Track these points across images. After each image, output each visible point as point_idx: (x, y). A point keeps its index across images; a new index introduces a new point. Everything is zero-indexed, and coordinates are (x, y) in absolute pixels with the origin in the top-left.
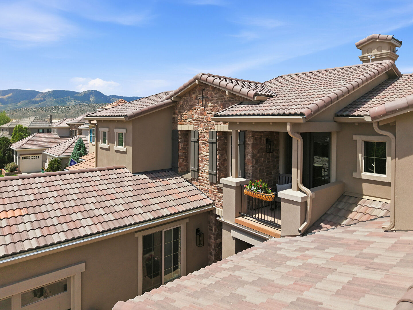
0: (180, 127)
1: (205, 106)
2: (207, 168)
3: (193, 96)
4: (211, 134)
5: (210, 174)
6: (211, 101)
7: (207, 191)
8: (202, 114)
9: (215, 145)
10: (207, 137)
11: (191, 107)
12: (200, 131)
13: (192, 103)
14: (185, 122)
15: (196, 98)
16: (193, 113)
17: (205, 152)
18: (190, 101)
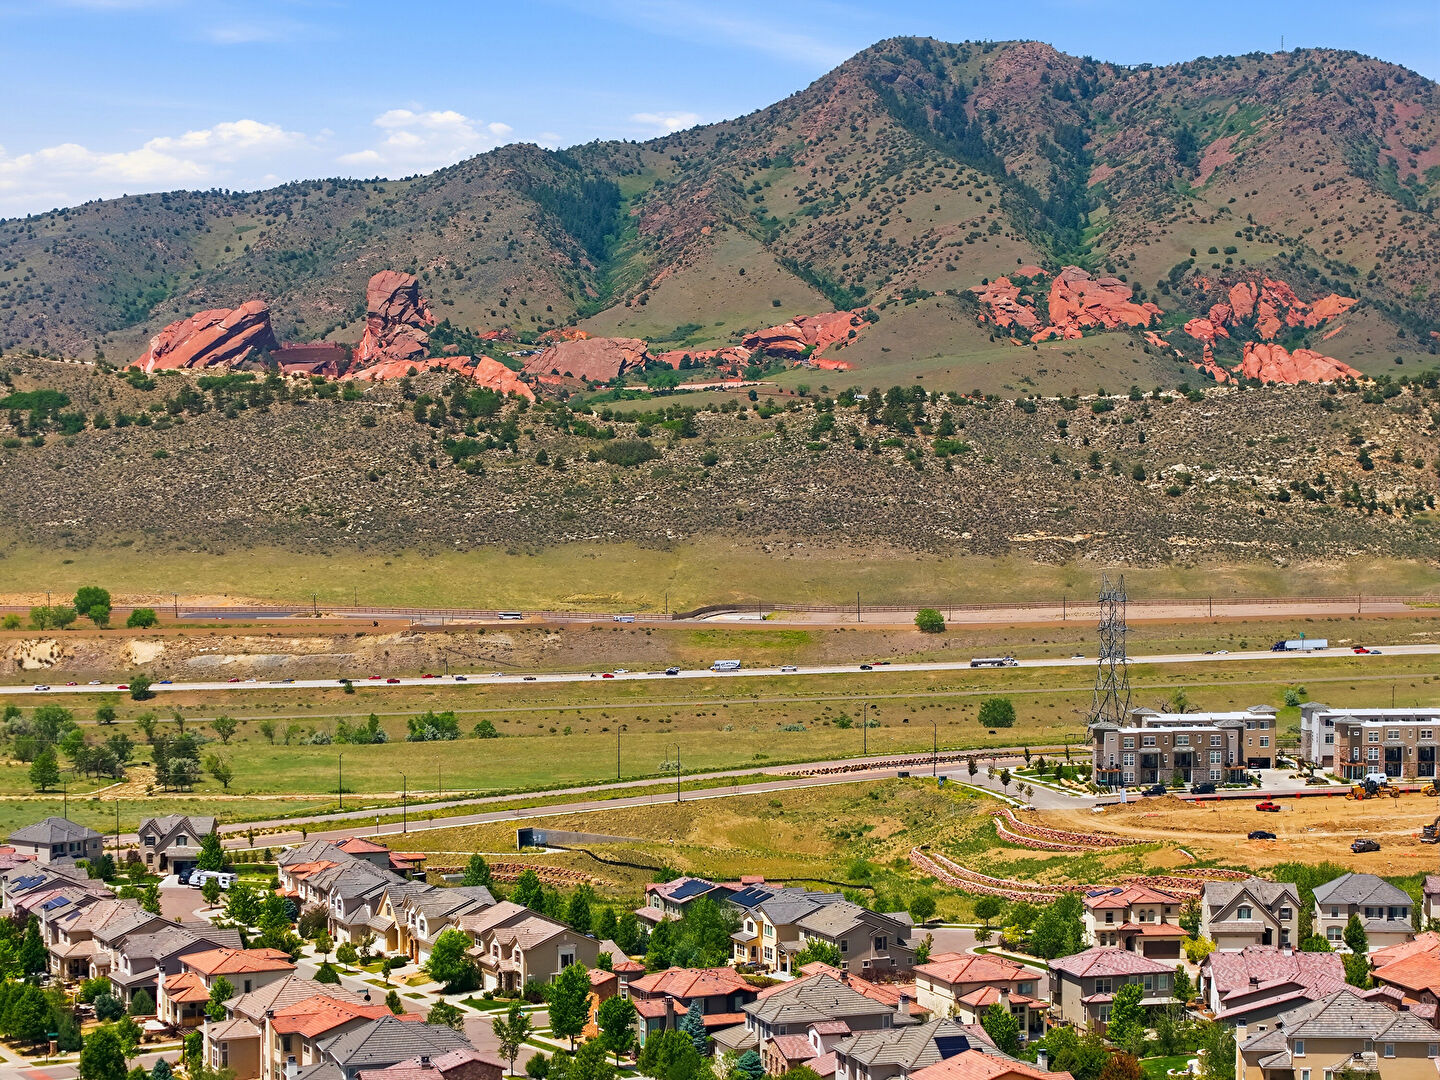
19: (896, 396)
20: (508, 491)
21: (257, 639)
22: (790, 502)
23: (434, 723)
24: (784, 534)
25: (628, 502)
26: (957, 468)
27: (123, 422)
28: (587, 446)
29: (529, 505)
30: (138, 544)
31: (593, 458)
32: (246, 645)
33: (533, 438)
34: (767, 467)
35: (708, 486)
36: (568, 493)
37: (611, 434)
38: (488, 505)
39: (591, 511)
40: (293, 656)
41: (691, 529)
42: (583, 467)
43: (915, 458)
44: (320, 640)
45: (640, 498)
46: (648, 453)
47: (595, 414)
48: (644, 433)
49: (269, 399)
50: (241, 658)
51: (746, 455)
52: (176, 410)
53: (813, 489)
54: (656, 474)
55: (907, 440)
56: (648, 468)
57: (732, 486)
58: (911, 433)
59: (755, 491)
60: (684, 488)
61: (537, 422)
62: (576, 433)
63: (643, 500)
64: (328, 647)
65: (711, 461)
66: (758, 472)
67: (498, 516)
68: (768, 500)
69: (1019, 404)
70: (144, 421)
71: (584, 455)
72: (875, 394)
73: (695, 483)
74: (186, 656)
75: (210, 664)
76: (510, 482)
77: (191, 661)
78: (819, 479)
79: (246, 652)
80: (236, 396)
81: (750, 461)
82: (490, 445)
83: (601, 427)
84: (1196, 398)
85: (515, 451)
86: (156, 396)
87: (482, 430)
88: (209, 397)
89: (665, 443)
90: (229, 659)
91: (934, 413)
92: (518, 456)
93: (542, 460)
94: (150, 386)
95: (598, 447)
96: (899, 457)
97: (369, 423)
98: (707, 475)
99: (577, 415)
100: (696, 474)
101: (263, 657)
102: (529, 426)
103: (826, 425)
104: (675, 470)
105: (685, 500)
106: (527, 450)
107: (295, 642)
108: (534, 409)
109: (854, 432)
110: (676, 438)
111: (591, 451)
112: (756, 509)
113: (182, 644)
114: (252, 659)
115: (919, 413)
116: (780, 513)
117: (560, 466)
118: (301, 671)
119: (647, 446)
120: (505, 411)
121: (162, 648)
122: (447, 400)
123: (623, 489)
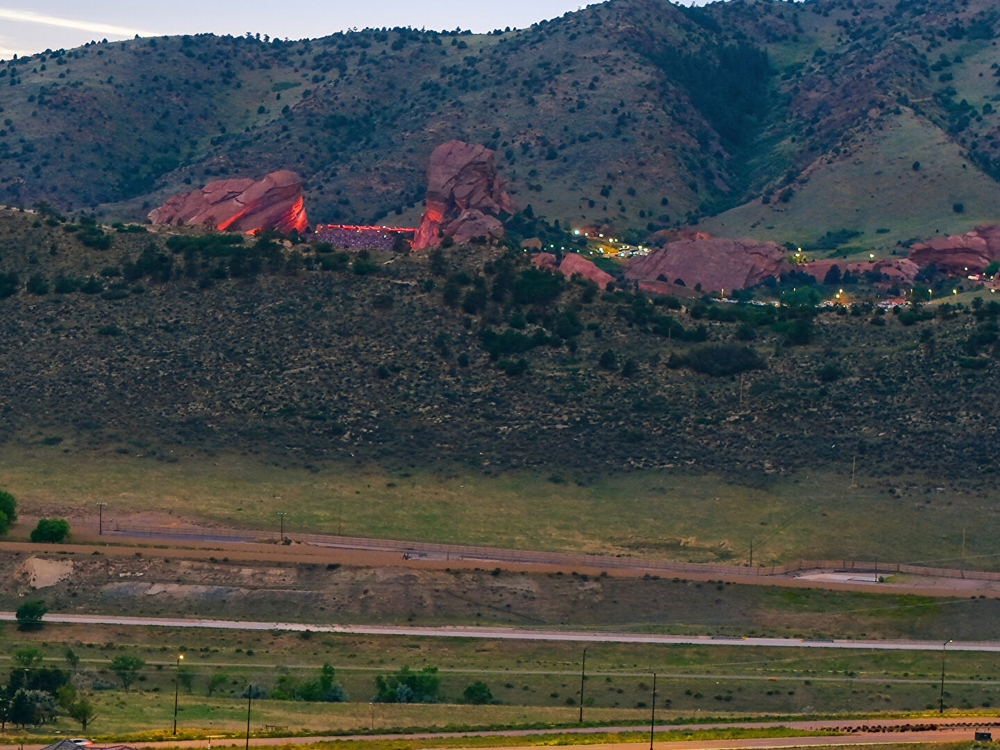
20: (559, 401)
21: (197, 564)
22: (931, 434)
23: (412, 681)
24: (919, 477)
25: (716, 423)
27: (65, 286)
28: (668, 350)
29: (584, 420)
30: (68, 442)
31: (674, 364)
32: (181, 571)
33: (598, 335)
34: (905, 387)
35: (825, 407)
36: (638, 407)
37: (701, 335)
38: (531, 418)
39: (666, 432)
40: (242, 590)
41: (797, 462)
42: (661, 373)
44: (279, 572)
45: (732, 419)
46: (750, 363)
47: (684, 310)
48: (744, 335)
49: (256, 268)
50: (173, 588)
51: (878, 370)
52: (134, 273)
53: (963, 418)
54: (755, 390)
56: (746, 382)
57: (856, 409)
59: (887, 417)
60: (791, 409)
61: (605, 315)
62: (656, 332)
63: (736, 422)
64: (289, 581)
65: (830, 375)
66: (893, 393)
67: (542, 432)
68: (903, 429)
70: (91, 288)
71: (665, 358)
73: (807, 402)
74: (99, 582)
75: (130, 593)
76: (563, 389)
77: (107, 588)
78: (973, 406)
79: (178, 581)
80: (215, 263)
81: (883, 378)
82: (540, 340)
83: (689, 326)
85: (573, 348)
86: (111, 258)
87: (532, 319)
88: (179, 260)
89: (773, 350)
90: (157, 589)
92: (576, 357)
93: (607, 362)
94: (103, 244)
95: (682, 352)
97: (384, 303)
98: (824, 393)
99: (659, 308)
100: (809, 391)
101: (202, 589)
102: (595, 320)
104: (782, 385)
105: (793, 425)
106: (589, 350)
107: (246, 572)
108: (603, 299)
110: (787, 344)
111: (673, 355)
112: (886, 441)
113: (97, 566)
114: (186, 590)
116: (917, 447)
117: (630, 371)
118: (250, 609)
119: (750, 353)
120: (564, 300)
121: (70, 570)
122: (490, 282)
123: (710, 406)
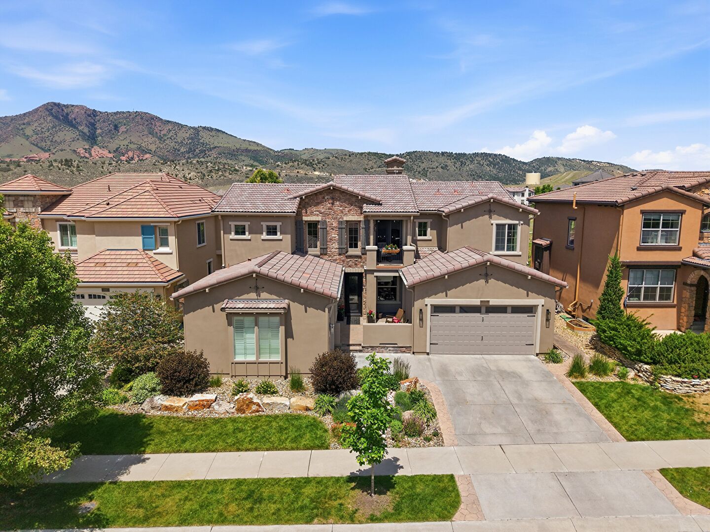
0: (305, 218)
1: (333, 204)
2: (336, 245)
3: (320, 197)
4: (340, 223)
5: (338, 248)
6: (339, 201)
7: (336, 260)
8: (329, 209)
9: (344, 230)
10: (335, 224)
11: (317, 204)
12: (328, 220)
13: (319, 201)
14: (312, 213)
15: (324, 198)
16: (321, 208)
17: (334, 235)
18: (317, 199)
19: (66, 160)
26: (81, 174)
43: (72, 171)
53: (50, 177)
55: (70, 168)
56: (10, 172)
58: (71, 167)
65: (25, 171)
69: (93, 163)
72: (62, 160)
78: (51, 175)
84: (129, 163)
91: (75, 164)
96: (68, 171)
100: (22, 174)
103: (52, 165)
104: (17, 173)
109: (58, 166)
110: (16, 167)
115: (72, 164)
119: (9, 168)
